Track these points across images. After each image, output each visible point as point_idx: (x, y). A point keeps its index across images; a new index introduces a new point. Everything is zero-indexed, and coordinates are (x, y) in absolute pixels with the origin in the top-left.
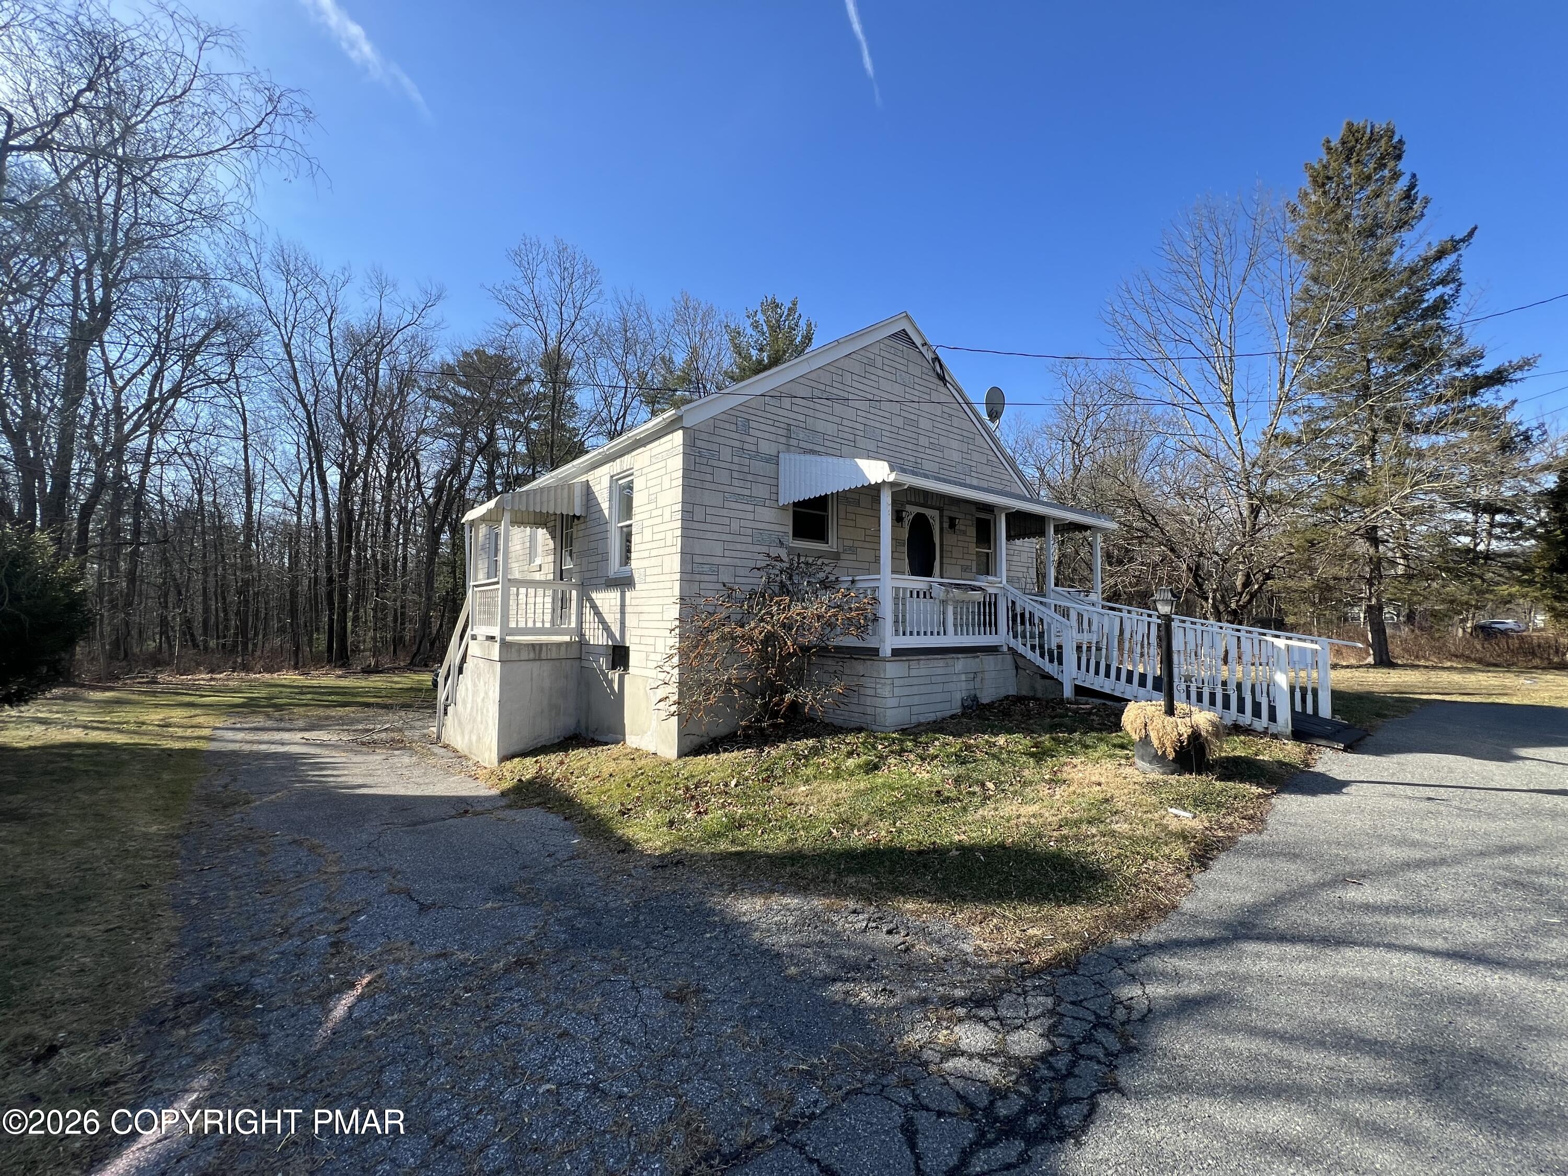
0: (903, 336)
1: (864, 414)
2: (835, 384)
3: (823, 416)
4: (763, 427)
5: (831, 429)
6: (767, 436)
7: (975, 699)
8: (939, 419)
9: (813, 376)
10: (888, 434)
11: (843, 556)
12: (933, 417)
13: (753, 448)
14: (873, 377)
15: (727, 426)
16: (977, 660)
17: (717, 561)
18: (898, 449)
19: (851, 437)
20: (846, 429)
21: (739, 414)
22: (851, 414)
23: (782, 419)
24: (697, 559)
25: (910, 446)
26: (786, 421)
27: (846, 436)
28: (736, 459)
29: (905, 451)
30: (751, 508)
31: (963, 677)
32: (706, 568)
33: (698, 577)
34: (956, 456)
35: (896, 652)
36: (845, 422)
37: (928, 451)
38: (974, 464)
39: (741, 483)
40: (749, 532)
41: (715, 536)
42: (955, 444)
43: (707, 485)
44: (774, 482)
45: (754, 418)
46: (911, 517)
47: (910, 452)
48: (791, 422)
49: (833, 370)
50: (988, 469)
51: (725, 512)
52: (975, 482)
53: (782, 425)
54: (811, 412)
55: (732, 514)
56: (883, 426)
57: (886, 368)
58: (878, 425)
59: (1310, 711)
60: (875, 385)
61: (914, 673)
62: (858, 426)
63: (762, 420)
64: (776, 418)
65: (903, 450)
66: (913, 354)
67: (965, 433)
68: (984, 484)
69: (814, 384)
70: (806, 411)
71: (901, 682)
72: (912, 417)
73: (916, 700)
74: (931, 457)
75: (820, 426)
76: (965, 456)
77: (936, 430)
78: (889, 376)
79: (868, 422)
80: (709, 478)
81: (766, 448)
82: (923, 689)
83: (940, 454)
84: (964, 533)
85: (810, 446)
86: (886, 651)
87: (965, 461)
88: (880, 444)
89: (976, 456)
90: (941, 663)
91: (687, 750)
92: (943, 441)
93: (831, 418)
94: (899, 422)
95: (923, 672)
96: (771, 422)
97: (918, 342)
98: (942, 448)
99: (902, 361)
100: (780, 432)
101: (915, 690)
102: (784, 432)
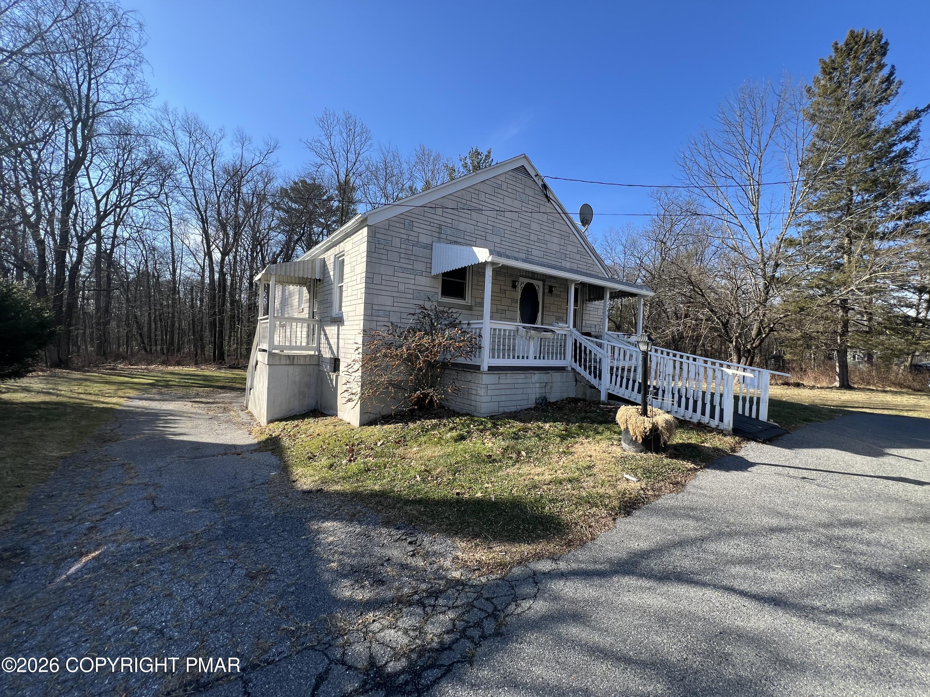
0: (522, 170)
1: (492, 219)
2: (473, 200)
3: (464, 220)
4: (423, 226)
5: (469, 228)
6: (425, 232)
7: (545, 398)
8: (545, 224)
9: (458, 194)
10: (509, 233)
11: (474, 308)
12: (541, 222)
13: (416, 239)
14: (500, 196)
15: (398, 225)
16: (548, 375)
17: (388, 308)
18: (515, 242)
19: (484, 234)
20: (480, 229)
21: (406, 217)
22: (483, 219)
23: (436, 222)
24: (375, 307)
25: (524, 240)
26: (439, 222)
27: (479, 233)
28: (403, 246)
29: (521, 244)
30: (413, 277)
31: (538, 385)
32: (381, 313)
33: (375, 318)
34: (556, 248)
35: (491, 368)
36: (479, 224)
37: (536, 244)
38: (568, 253)
39: (407, 261)
40: (411, 291)
41: (388, 293)
42: (556, 240)
43: (383, 262)
44: (429, 261)
45: (416, 220)
46: (523, 285)
47: (524, 244)
48: (442, 223)
49: (472, 190)
50: (578, 257)
51: (395, 279)
52: (568, 265)
53: (436, 225)
54: (456, 218)
55: (400, 280)
56: (505, 228)
57: (509, 190)
58: (502, 226)
59: (754, 416)
60: (502, 201)
61: (502, 381)
62: (488, 227)
63: (422, 222)
64: (431, 220)
65: (518, 243)
66: (529, 182)
67: (563, 233)
68: (575, 267)
69: (458, 199)
70: (453, 217)
71: (494, 387)
72: (526, 222)
73: (503, 398)
74: (538, 248)
75: (462, 226)
76: (561, 247)
77: (542, 231)
78: (512, 196)
79: (495, 225)
80: (384, 257)
81: (424, 239)
82: (508, 392)
83: (545, 246)
84: (559, 296)
85: (455, 239)
86: (485, 368)
87: (561, 251)
88: (503, 239)
89: (570, 248)
90: (522, 376)
91: (366, 422)
92: (547, 238)
93: (470, 222)
94: (517, 225)
95: (508, 381)
96: (428, 223)
97: (533, 174)
98: (546, 242)
99: (521, 186)
100: (434, 229)
101: (503, 392)
102: (437, 230)
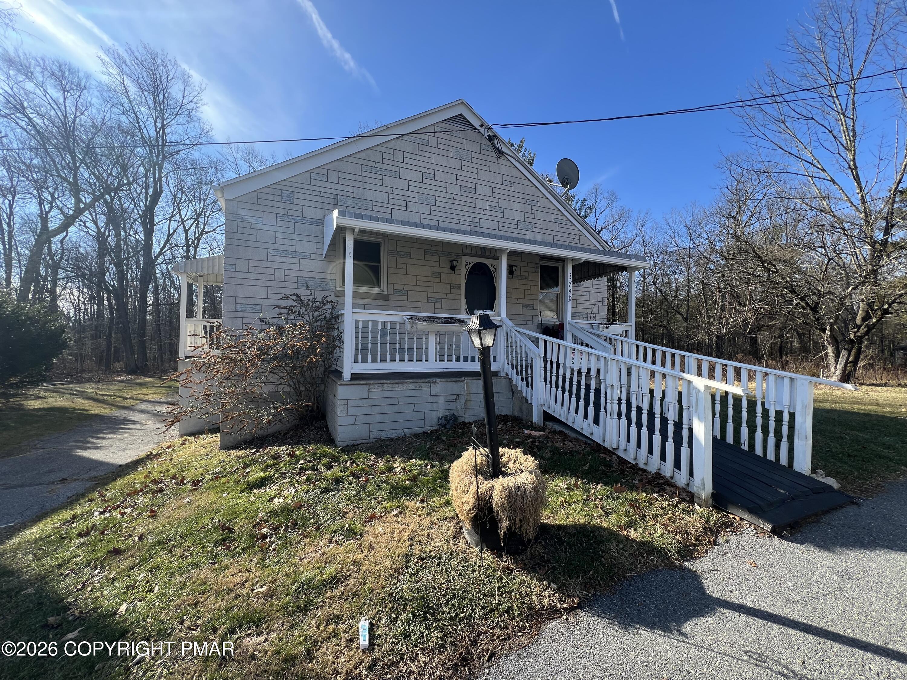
0: (460, 119)
1: (416, 184)
2: (385, 161)
3: (372, 187)
4: (308, 197)
5: (381, 197)
6: (312, 204)
7: (454, 418)
8: (499, 186)
9: (362, 155)
10: (443, 200)
11: (391, 297)
12: (493, 185)
13: (299, 214)
14: (427, 154)
15: (271, 197)
16: (459, 384)
17: (259, 302)
18: (454, 212)
19: (404, 203)
20: (397, 197)
21: (284, 188)
22: (404, 184)
23: (329, 191)
24: (239, 301)
25: (467, 209)
26: (334, 192)
27: (396, 202)
28: (280, 223)
29: (462, 213)
30: (296, 261)
31: (442, 399)
32: (249, 307)
33: (241, 315)
34: (518, 216)
35: (356, 377)
36: (396, 191)
37: (486, 212)
38: (539, 222)
39: (286, 242)
40: (295, 279)
41: (259, 283)
42: (516, 206)
43: (250, 244)
44: (318, 240)
45: (299, 190)
46: (470, 266)
47: (466, 214)
48: (338, 192)
49: (383, 149)
50: (554, 226)
51: (269, 264)
52: (539, 237)
53: (329, 196)
54: (360, 185)
55: (276, 265)
56: (437, 194)
57: (441, 146)
58: (432, 193)
60: (430, 160)
61: (372, 395)
62: (410, 194)
63: (308, 192)
64: (322, 190)
65: (458, 212)
66: (471, 134)
67: (528, 197)
68: (550, 239)
69: (362, 162)
70: (354, 183)
71: (359, 403)
72: (470, 185)
73: (378, 418)
74: (489, 218)
75: (369, 195)
76: (527, 215)
77: (495, 195)
78: (444, 153)
79: (421, 191)
80: (253, 238)
81: (310, 213)
82: (387, 409)
83: (501, 215)
84: (526, 278)
85: (359, 211)
86: (347, 376)
87: (527, 220)
88: (433, 208)
89: (540, 215)
90: (412, 386)
92: (503, 204)
93: (381, 188)
94: (456, 190)
95: (387, 394)
96: (318, 194)
97: (477, 124)
98: (502, 210)
99: (459, 140)
100: (325, 200)
101: (377, 410)
102: (331, 201)
